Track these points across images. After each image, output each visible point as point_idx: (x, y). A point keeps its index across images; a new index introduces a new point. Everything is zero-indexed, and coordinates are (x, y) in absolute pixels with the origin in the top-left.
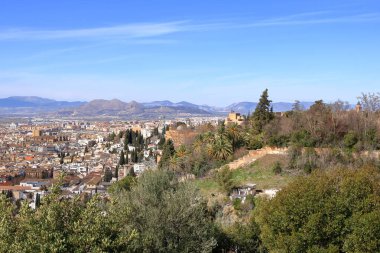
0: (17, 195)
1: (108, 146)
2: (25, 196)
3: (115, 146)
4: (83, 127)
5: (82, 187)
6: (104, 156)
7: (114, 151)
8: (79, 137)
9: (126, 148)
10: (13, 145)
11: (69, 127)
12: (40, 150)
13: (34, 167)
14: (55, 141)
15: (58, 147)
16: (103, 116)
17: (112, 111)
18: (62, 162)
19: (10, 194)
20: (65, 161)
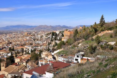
0: (25, 49)
1: (47, 36)
2: (27, 50)
3: (49, 36)
4: (37, 32)
5: (42, 47)
6: (46, 39)
7: (49, 38)
8: (37, 35)
9: (52, 37)
10: (20, 37)
11: (34, 32)
12: (28, 38)
13: (27, 42)
14: (31, 36)
15: (32, 37)
16: (42, 30)
17: (45, 28)
18: (35, 41)
19: (23, 49)
20: (36, 41)
